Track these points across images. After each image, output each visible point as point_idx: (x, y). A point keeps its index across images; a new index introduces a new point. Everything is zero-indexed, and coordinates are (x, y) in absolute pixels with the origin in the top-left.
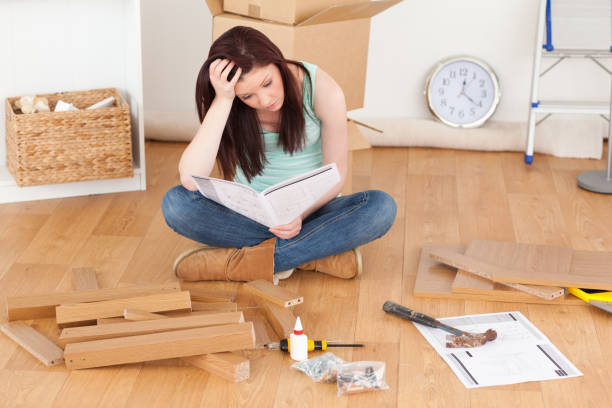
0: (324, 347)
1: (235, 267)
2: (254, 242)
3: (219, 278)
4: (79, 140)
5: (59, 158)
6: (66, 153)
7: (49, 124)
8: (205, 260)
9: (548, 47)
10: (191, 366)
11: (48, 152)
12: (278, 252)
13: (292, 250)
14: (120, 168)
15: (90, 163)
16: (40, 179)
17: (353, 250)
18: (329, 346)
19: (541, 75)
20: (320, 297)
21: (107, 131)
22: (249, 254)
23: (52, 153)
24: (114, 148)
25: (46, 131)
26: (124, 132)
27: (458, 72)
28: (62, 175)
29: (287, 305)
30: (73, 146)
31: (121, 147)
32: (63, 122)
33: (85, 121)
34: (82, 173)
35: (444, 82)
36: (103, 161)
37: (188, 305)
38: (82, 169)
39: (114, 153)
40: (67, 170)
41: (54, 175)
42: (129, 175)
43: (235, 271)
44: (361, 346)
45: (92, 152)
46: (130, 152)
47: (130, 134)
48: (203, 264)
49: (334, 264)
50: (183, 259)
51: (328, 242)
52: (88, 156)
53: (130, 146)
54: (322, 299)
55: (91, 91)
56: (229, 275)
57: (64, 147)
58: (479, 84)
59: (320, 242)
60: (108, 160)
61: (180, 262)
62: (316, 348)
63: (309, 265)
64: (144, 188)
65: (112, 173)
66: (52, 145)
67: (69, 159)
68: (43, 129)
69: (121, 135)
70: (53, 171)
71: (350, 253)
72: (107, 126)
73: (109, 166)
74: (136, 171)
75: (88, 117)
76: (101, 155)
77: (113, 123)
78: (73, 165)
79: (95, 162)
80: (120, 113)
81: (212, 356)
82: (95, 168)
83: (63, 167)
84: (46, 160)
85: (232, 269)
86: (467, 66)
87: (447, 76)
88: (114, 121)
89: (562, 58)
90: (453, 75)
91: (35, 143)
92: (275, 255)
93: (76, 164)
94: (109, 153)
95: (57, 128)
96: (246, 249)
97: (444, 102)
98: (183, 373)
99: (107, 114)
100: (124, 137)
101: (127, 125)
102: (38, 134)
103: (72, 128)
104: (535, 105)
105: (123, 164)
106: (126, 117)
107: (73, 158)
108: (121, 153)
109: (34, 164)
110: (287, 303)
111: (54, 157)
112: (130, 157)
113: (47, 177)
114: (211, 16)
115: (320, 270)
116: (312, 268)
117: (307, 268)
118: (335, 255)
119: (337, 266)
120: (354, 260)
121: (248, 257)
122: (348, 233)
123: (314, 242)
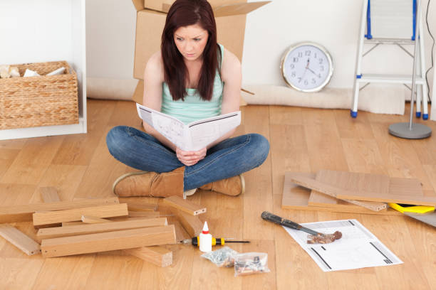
0: (223, 243)
3: (144, 195)
4: (41, 97)
5: (26, 110)
6: (32, 106)
7: (21, 86)
8: (135, 182)
9: (368, 36)
10: (130, 256)
11: (19, 105)
12: (186, 176)
14: (70, 117)
15: (48, 114)
16: (13, 124)
17: (239, 175)
18: (226, 242)
19: (363, 56)
20: (216, 208)
21: (61, 91)
22: (166, 177)
23: (22, 106)
24: (66, 103)
25: (18, 91)
27: (304, 54)
29: (195, 214)
30: (37, 101)
31: (71, 103)
32: (30, 84)
33: (45, 84)
34: (43, 121)
35: (294, 60)
36: (58, 112)
37: (126, 213)
38: (42, 117)
39: (66, 107)
40: (32, 118)
41: (23, 121)
42: (76, 122)
43: (156, 190)
44: (248, 242)
45: (50, 106)
46: (77, 106)
47: (77, 93)
49: (225, 185)
51: (222, 170)
52: (48, 108)
53: (77, 102)
54: (218, 209)
55: (48, 63)
56: (152, 193)
57: (31, 102)
58: (318, 62)
59: (216, 169)
60: (61, 112)
61: (117, 184)
62: (217, 244)
63: (207, 186)
64: (85, 132)
65: (64, 121)
66: (22, 100)
67: (33, 111)
68: (16, 89)
69: (71, 94)
70: (23, 119)
71: (237, 178)
72: (61, 88)
73: (61, 116)
74: (81, 119)
75: (48, 81)
76: (57, 108)
77: (65, 86)
78: (37, 114)
79: (52, 113)
80: (70, 78)
81: (146, 249)
82: (52, 116)
83: (29, 116)
84: (18, 111)
86: (310, 49)
87: (296, 56)
88: (66, 84)
89: (378, 44)
90: (300, 55)
91: (11, 99)
92: (185, 179)
93: (39, 114)
94: (62, 107)
95: (26, 88)
96: (164, 175)
97: (294, 74)
99: (61, 79)
100: (73, 95)
102: (13, 93)
103: (37, 88)
104: (359, 77)
105: (72, 114)
106: (74, 81)
107: (37, 110)
108: (71, 107)
109: (9, 114)
110: (195, 212)
111: (23, 109)
112: (77, 110)
113: (19, 123)
114: (136, 11)
115: (215, 190)
116: (209, 188)
117: (206, 189)
118: (226, 179)
119: (227, 187)
120: (239, 183)
121: (165, 180)
122: (236, 163)
123: (212, 169)
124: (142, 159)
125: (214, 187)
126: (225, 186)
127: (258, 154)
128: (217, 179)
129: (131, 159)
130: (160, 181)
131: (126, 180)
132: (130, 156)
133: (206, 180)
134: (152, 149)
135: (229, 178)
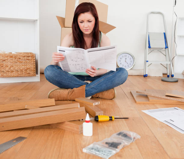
0: (113, 119)
1: (71, 95)
2: (77, 86)
4: (18, 63)
5: (11, 68)
6: (14, 67)
7: (8, 57)
8: (60, 92)
9: (149, 47)
11: (8, 66)
12: (86, 89)
13: (92, 88)
14: (32, 73)
15: (22, 71)
16: (5, 75)
17: (113, 88)
18: (115, 118)
19: (148, 54)
20: (103, 104)
21: (28, 61)
22: (76, 90)
23: (9, 67)
24: (30, 66)
25: (7, 59)
26: (33, 62)
27: (124, 56)
28: (12, 74)
30: (16, 65)
31: (32, 67)
32: (13, 57)
33: (20, 57)
34: (19, 74)
35: (121, 58)
36: (26, 70)
38: (19, 72)
39: (30, 68)
40: (14, 72)
41: (10, 74)
42: (34, 76)
43: (71, 96)
44: (127, 118)
45: (22, 67)
46: (35, 68)
47: (35, 62)
48: (59, 94)
50: (52, 92)
51: (105, 85)
52: (21, 68)
53: (35, 66)
54: (104, 105)
55: (24, 53)
56: (69, 98)
57: (13, 65)
58: (129, 59)
59: (102, 85)
60: (28, 70)
61: (50, 93)
62: (110, 120)
63: (97, 95)
64: (39, 81)
65: (29, 75)
66: (9, 64)
67: (15, 69)
68: (6, 59)
69: (32, 62)
70: (9, 73)
71: (112, 89)
72: (27, 59)
73: (28, 72)
74: (37, 75)
75: (21, 56)
76: (26, 68)
77: (30, 59)
78: (16, 71)
79: (23, 70)
80: (32, 56)
82: (23, 72)
83: (12, 72)
84: (7, 69)
85: (70, 96)
86: (126, 54)
87: (121, 57)
88: (30, 58)
89: (152, 51)
90: (123, 57)
91: (3, 63)
92: (86, 90)
93: (17, 71)
94: (28, 68)
95: (11, 58)
96: (75, 89)
97: (121, 64)
98: (52, 131)
99: (28, 56)
100: (33, 63)
101: (34, 60)
102: (5, 60)
103: (16, 59)
104: (147, 61)
105: (32, 72)
106: (34, 57)
107: (16, 69)
108: (32, 68)
109: (3, 70)
110: (94, 104)
111: (10, 68)
112: (35, 70)
113: (7, 75)
114: (61, 27)
115: (100, 97)
116: (98, 96)
117: (96, 97)
118: (106, 91)
119: (107, 94)
120: (114, 92)
121: (76, 91)
122: (112, 82)
123: (100, 85)
124: (63, 81)
125: (100, 95)
126: (106, 94)
127: (123, 76)
128: (102, 91)
129: (57, 81)
130: (73, 92)
131: (55, 91)
132: (57, 80)
133: (96, 91)
134: (68, 76)
135: (108, 90)
